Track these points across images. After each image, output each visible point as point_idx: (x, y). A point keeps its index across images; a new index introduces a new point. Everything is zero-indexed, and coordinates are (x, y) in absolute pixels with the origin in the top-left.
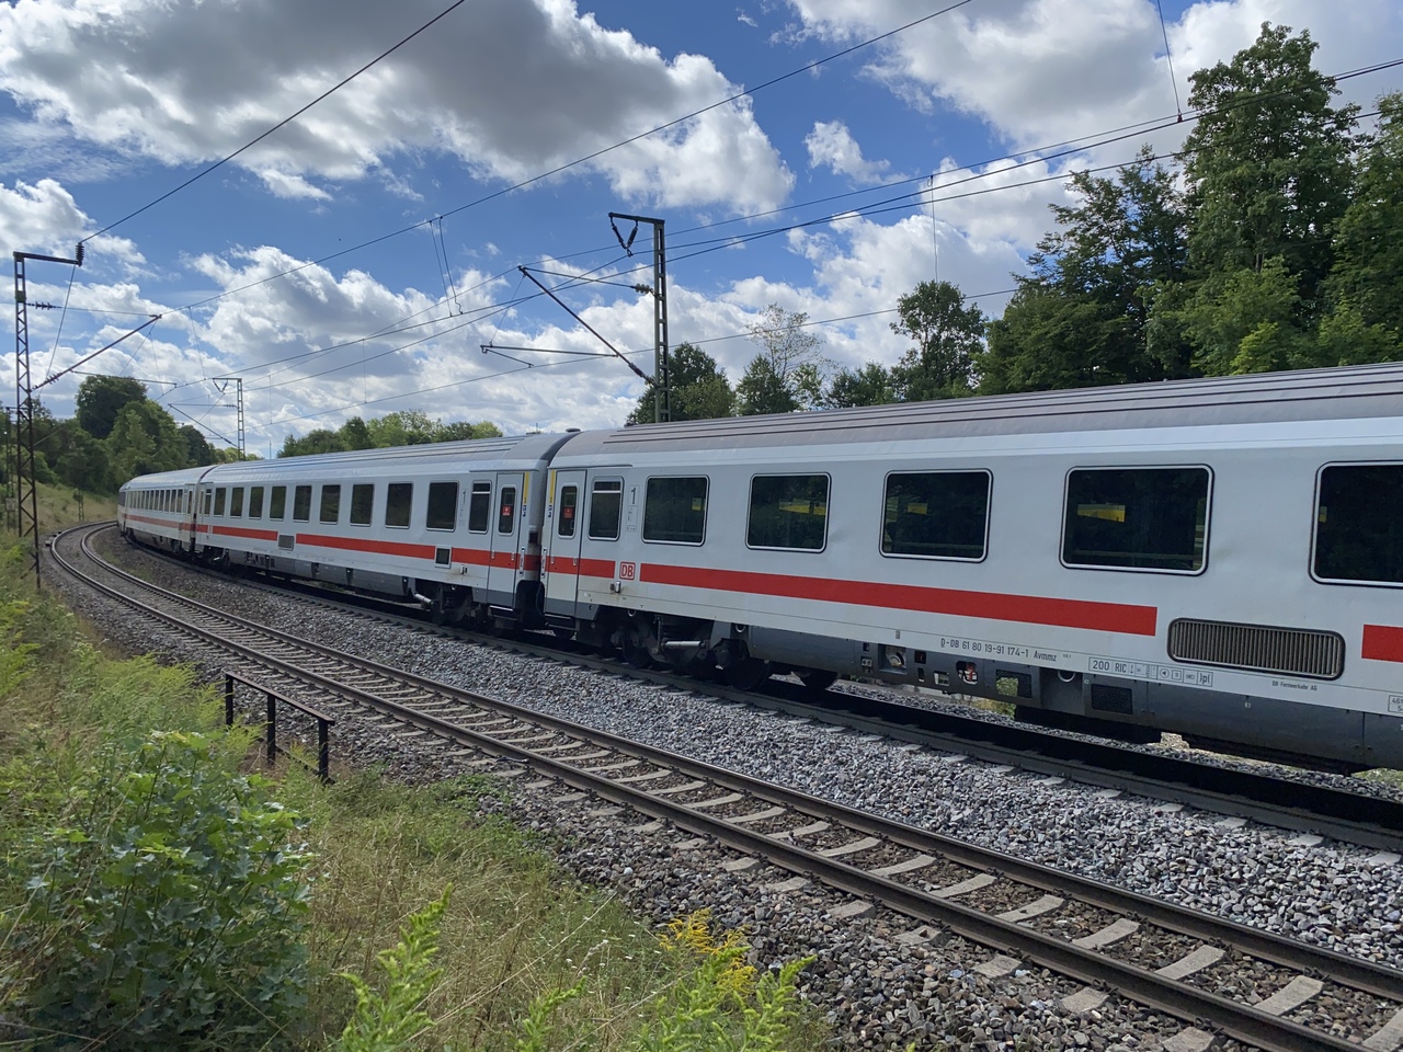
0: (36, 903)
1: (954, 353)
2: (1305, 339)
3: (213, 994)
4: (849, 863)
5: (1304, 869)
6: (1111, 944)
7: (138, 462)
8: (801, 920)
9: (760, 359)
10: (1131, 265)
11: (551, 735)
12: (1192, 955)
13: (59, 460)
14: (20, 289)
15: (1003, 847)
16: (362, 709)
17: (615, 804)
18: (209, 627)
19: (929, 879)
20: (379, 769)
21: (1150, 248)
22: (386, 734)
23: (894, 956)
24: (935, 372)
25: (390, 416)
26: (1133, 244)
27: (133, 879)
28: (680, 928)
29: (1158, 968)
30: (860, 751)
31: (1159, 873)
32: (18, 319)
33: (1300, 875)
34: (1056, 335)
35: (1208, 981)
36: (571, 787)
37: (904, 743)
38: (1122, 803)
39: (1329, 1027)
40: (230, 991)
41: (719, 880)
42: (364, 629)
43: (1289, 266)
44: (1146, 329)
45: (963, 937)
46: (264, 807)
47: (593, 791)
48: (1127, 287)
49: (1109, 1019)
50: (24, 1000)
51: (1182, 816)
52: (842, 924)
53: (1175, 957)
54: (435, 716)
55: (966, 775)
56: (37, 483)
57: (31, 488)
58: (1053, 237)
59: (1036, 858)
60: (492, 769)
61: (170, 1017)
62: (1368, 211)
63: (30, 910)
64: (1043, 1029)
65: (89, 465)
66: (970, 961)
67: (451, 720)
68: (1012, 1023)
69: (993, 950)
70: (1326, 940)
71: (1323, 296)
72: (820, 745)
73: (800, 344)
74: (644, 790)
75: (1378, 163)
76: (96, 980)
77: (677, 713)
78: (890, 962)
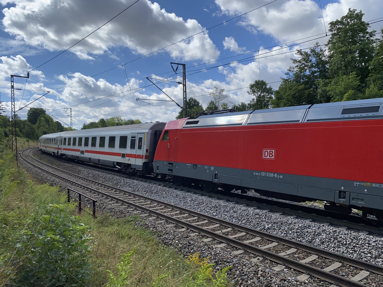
0: (18, 251)
1: (265, 99)
2: (362, 95)
3: (66, 275)
4: (237, 240)
5: (363, 241)
6: (310, 262)
7: (44, 131)
8: (224, 255)
9: (212, 102)
10: (313, 75)
11: (155, 204)
12: (333, 265)
13: (23, 131)
14: (12, 85)
15: (280, 235)
16: (104, 198)
17: (173, 223)
18: (63, 175)
19: (260, 244)
20: (109, 214)
21: (318, 70)
22: (110, 204)
23: (250, 265)
24: (259, 105)
25: (111, 118)
26: (314, 69)
27: (44, 244)
28: (191, 257)
29: (323, 268)
30: (240, 209)
31: (323, 242)
32: (12, 93)
33: (363, 243)
34: (293, 94)
35: (337, 272)
36: (161, 219)
37: (252, 206)
38: (313, 223)
39: (371, 285)
40: (70, 275)
41: (202, 244)
42: (105, 176)
43: (357, 75)
44: (318, 92)
45: (269, 260)
46: (79, 225)
47: (167, 220)
48: (312, 81)
49: (310, 282)
50: (15, 277)
51: (329, 226)
52: (236, 256)
53: (328, 265)
54: (124, 199)
55: (270, 215)
56: (17, 137)
57: (15, 138)
58: (292, 67)
59: (289, 238)
60: (140, 214)
61: (54, 282)
62: (379, 59)
63: (17, 253)
64: (292, 285)
65: (31, 132)
66: (271, 267)
67: (128, 201)
68: (283, 284)
69: (278, 263)
70: (370, 261)
71: (366, 83)
72: (229, 207)
73: (222, 97)
74: (181, 219)
75: (381, 46)
76: (34, 272)
77: (190, 198)
78: (249, 267)
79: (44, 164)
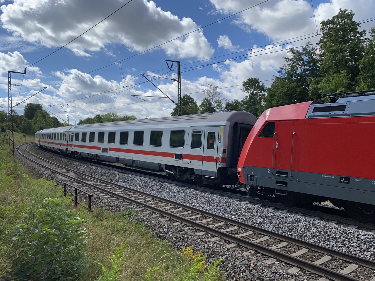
0: (14, 244)
1: (258, 97)
3: (61, 268)
4: (230, 233)
5: (353, 235)
6: (301, 255)
7: (40, 126)
8: (217, 249)
9: (206, 98)
11: (150, 199)
12: (323, 258)
13: (19, 126)
14: (9, 80)
15: (272, 229)
16: (100, 192)
17: (168, 218)
18: (59, 170)
19: (252, 238)
20: (104, 208)
21: (310, 68)
22: (106, 198)
23: (243, 258)
24: (252, 102)
25: (107, 114)
26: (305, 67)
27: (40, 238)
28: (185, 251)
29: (314, 262)
30: (233, 203)
31: (314, 235)
32: (9, 89)
33: (352, 237)
34: (285, 92)
35: (327, 265)
36: (156, 213)
37: (245, 201)
38: (304, 217)
39: (360, 278)
40: (66, 268)
41: (195, 238)
42: (100, 171)
43: (347, 73)
44: (309, 90)
45: (261, 253)
46: (75, 218)
47: (162, 214)
48: (304, 79)
49: (300, 275)
50: (11, 270)
51: (320, 221)
52: (229, 250)
53: (318, 259)
54: (119, 194)
55: (262, 210)
56: (14, 132)
57: (12, 133)
58: (284, 66)
59: (281, 232)
60: (135, 208)
61: (49, 275)
62: (369, 58)
63: (13, 246)
64: (283, 278)
65: (27, 127)
66: (263, 260)
67: (124, 195)
68: (274, 276)
69: (269, 257)
70: (359, 254)
71: (356, 81)
72: (222, 202)
73: (216, 94)
74: (175, 214)
75: (371, 46)
76: (30, 265)
77: (184, 193)
78: (242, 260)
79: (41, 159)
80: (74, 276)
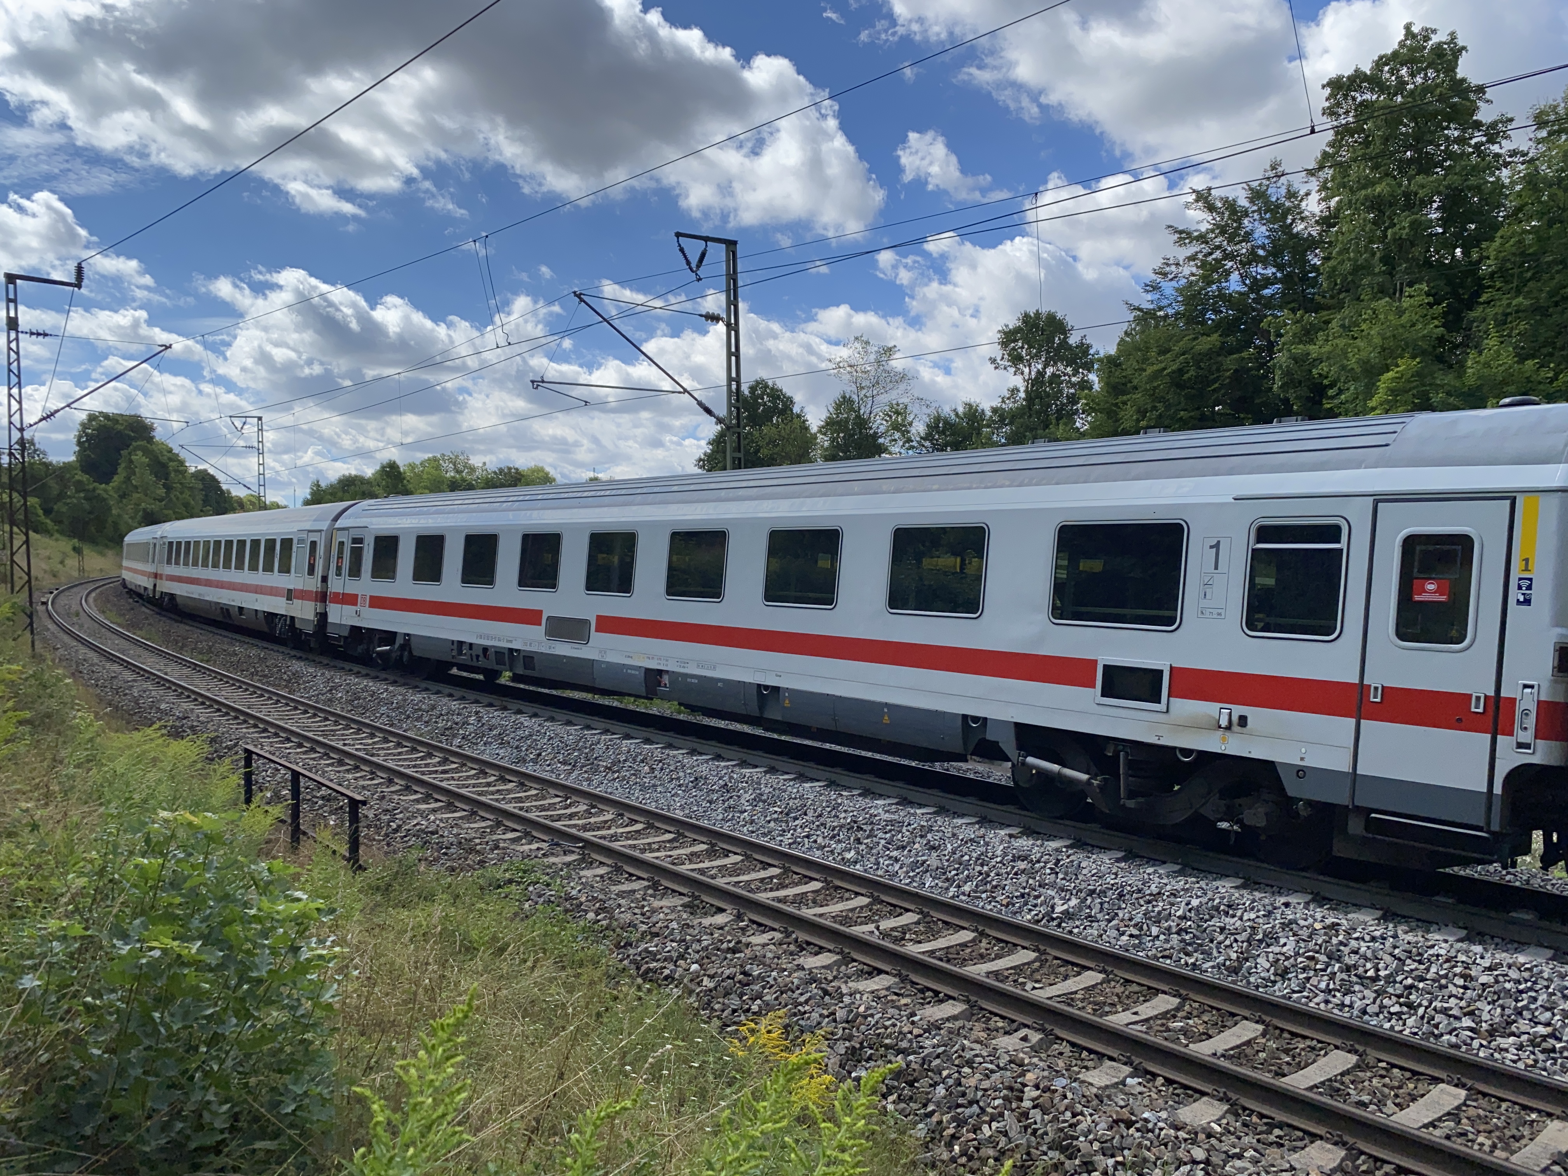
0: (28, 1005)
1: (1061, 391)
2: (1451, 376)
3: (229, 1105)
4: (941, 960)
5: (1446, 966)
6: (1232, 1049)
7: (144, 510)
8: (888, 1023)
9: (844, 397)
10: (1257, 293)
11: (609, 817)
12: (1322, 1061)
13: (55, 507)
14: (12, 314)
15: (1113, 941)
16: (397, 787)
17: (681, 894)
18: (226, 695)
19: (1030, 977)
20: (415, 854)
21: (1279, 275)
22: (424, 815)
23: (991, 1062)
24: (1038, 413)
25: (429, 459)
26: (1260, 271)
27: (137, 978)
28: (752, 1031)
29: (1284, 1075)
30: (954, 835)
31: (1286, 971)
32: (10, 349)
33: (1442, 973)
34: (1173, 372)
35: (1339, 1090)
36: (631, 875)
37: (1003, 825)
38: (1245, 892)
39: (1473, 1141)
40: (248, 1103)
41: (796, 978)
42: (400, 698)
43: (1433, 296)
44: (1274, 365)
45: (1068, 1041)
46: (286, 897)
47: (656, 879)
48: (1254, 318)
49: (1229, 1132)
50: (15, 1113)
51: (1312, 907)
52: (934, 1027)
53: (1302, 1064)
54: (479, 795)
55: (1072, 861)
56: (31, 533)
57: (24, 538)
58: (1171, 262)
59: (1150, 953)
60: (544, 855)
61: (179, 1133)
62: (1521, 234)
63: (24, 1012)
64: (1156, 1143)
65: (89, 513)
66: (1076, 1069)
67: (497, 800)
68: (1122, 1137)
69: (1101, 1056)
70: (1470, 1045)
71: (1470, 330)
72: (910, 828)
73: (888, 380)
74: (713, 877)
75: (1532, 181)
76: (97, 1090)
77: (750, 792)
78: (987, 1069)
79: (147, 647)
80: (283, 1139)
